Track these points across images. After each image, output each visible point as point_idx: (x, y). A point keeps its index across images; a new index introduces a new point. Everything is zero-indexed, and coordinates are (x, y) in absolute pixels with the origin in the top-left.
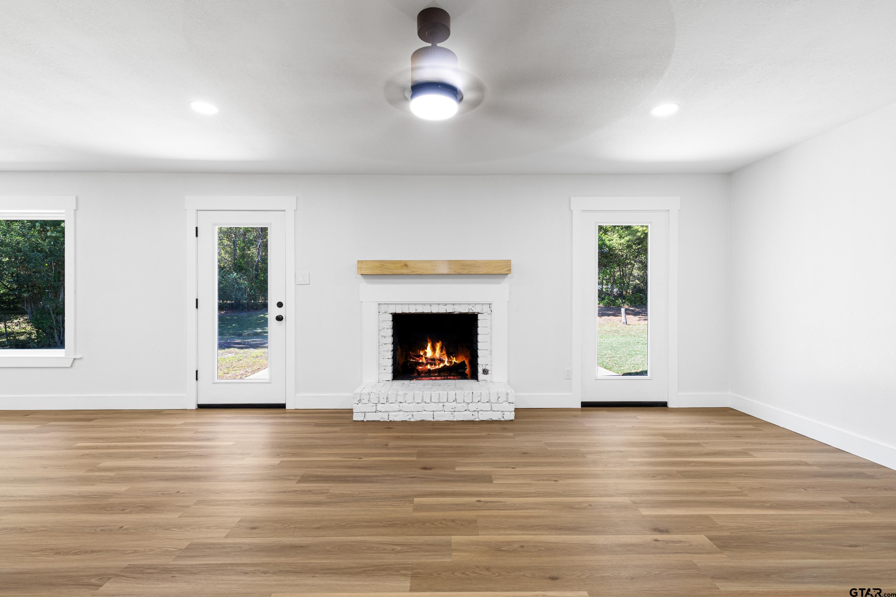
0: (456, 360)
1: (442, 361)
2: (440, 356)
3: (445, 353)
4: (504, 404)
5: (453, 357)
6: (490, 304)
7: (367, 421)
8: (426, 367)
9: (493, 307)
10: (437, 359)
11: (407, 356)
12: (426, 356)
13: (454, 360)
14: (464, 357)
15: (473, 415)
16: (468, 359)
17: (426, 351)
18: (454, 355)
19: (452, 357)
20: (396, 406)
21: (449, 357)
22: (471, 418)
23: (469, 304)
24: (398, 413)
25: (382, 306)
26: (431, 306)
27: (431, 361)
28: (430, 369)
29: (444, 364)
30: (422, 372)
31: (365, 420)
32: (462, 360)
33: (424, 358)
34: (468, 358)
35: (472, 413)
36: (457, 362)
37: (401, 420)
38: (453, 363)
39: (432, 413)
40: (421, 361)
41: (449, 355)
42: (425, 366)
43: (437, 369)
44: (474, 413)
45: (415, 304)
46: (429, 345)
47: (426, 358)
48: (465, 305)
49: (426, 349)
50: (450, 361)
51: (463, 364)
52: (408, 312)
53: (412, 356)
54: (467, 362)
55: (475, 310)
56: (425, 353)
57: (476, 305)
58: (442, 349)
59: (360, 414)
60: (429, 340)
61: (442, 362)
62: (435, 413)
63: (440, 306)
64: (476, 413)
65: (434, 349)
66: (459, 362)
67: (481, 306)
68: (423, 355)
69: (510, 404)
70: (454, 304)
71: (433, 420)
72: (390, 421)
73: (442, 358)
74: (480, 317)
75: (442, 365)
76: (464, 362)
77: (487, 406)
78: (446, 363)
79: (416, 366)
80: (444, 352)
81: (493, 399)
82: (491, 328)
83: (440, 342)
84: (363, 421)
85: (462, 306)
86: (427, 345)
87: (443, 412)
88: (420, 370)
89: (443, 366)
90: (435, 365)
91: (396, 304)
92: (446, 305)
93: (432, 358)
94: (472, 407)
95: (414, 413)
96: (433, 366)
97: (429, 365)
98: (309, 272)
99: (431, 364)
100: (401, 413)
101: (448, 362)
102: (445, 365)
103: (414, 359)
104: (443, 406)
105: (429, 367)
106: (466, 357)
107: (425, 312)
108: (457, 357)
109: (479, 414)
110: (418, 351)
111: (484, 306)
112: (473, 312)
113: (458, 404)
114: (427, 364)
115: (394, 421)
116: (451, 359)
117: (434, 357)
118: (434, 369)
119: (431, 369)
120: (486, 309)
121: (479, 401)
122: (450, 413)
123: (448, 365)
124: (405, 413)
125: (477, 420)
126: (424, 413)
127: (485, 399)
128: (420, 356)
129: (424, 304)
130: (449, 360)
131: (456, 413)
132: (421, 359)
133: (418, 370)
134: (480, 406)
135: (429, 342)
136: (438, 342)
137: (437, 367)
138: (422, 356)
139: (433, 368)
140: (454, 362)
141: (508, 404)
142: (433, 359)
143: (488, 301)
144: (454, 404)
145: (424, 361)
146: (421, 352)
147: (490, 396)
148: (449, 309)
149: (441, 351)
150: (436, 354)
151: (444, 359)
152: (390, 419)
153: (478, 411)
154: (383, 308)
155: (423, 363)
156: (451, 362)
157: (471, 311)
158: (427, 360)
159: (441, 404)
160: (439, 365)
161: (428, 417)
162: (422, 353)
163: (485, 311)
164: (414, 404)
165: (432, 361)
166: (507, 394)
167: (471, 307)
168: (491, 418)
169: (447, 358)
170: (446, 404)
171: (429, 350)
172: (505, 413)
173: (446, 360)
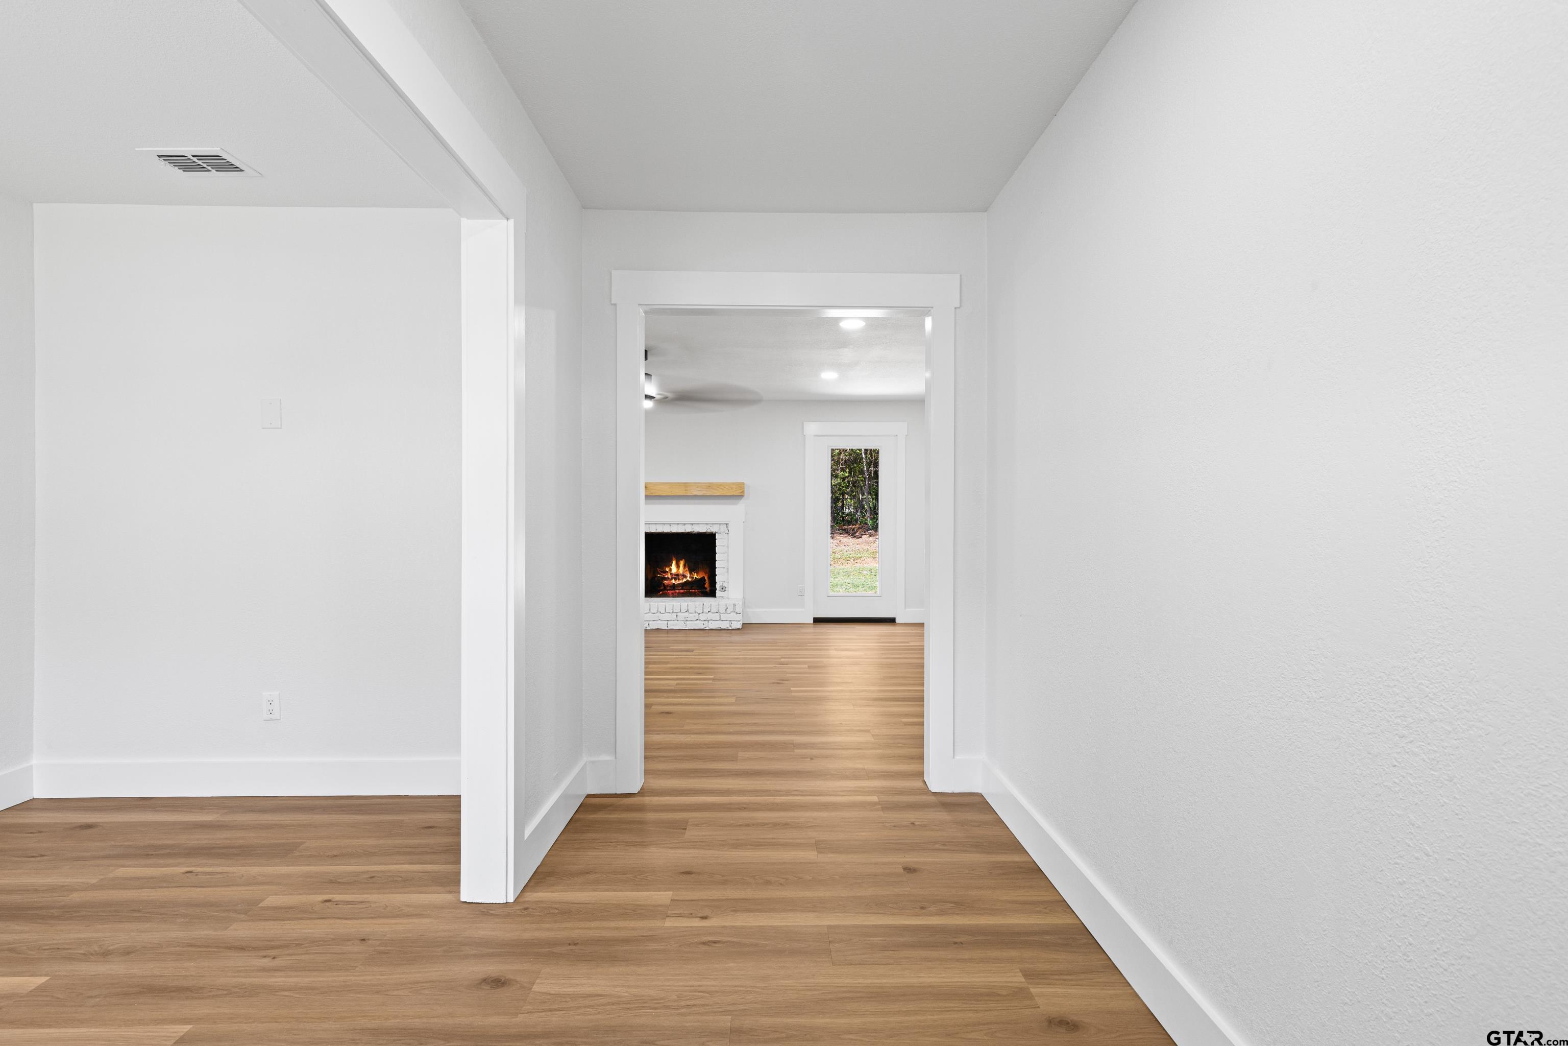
0: (698, 575)
1: (685, 576)
2: (683, 572)
4: (732, 614)
5: (694, 573)
6: (727, 524)
8: (671, 581)
9: (729, 526)
10: (681, 575)
11: (655, 572)
12: (671, 572)
13: (695, 576)
14: (704, 573)
15: (703, 624)
16: (708, 575)
18: (695, 570)
19: (693, 573)
21: (691, 573)
22: (702, 627)
23: (706, 524)
26: (670, 525)
27: (675, 577)
28: (674, 583)
30: (668, 585)
32: (702, 575)
33: (669, 574)
35: (702, 622)
38: (694, 578)
39: (667, 622)
40: (666, 576)
41: (691, 571)
43: (681, 583)
44: (704, 622)
45: (657, 523)
46: (674, 563)
47: (671, 574)
48: (703, 525)
49: (671, 566)
50: (692, 576)
51: (703, 579)
52: (650, 531)
53: (660, 572)
54: (706, 578)
55: (713, 529)
56: (670, 570)
57: (714, 525)
58: (685, 566)
60: (674, 558)
61: (685, 578)
62: (670, 622)
63: (679, 525)
65: (678, 566)
66: (699, 579)
67: (718, 525)
69: (737, 614)
70: (692, 524)
71: (667, 629)
74: (717, 536)
75: (685, 580)
76: (703, 577)
77: (716, 616)
78: (688, 578)
79: (663, 581)
80: (687, 569)
81: (722, 610)
82: (728, 547)
83: (683, 560)
85: (701, 525)
86: (672, 563)
87: (676, 622)
88: (666, 584)
90: (679, 580)
92: (685, 524)
93: (676, 573)
94: (703, 617)
95: (650, 622)
99: (676, 579)
101: (690, 577)
102: (688, 580)
103: (661, 575)
104: (677, 616)
105: (673, 581)
106: (706, 572)
107: (665, 531)
108: (698, 572)
109: (710, 624)
110: (665, 566)
111: (721, 526)
112: (711, 531)
113: (689, 614)
114: (672, 579)
116: (692, 574)
117: (678, 573)
118: (678, 586)
119: (676, 585)
120: (723, 528)
121: (708, 612)
122: (683, 622)
123: (690, 580)
125: (707, 628)
126: (659, 622)
127: (714, 610)
128: (666, 572)
129: (664, 524)
131: (688, 622)
132: (667, 574)
133: (664, 584)
134: (710, 616)
135: (673, 560)
136: (682, 560)
137: (681, 582)
138: (668, 572)
139: (677, 582)
141: (735, 614)
142: (677, 575)
143: (725, 521)
144: (687, 614)
145: (669, 576)
146: (667, 568)
147: (718, 607)
148: (688, 529)
149: (684, 568)
150: (680, 570)
153: (708, 621)
155: (668, 578)
156: (693, 578)
157: (709, 531)
158: (672, 576)
159: (675, 614)
160: (683, 580)
161: (663, 626)
162: (667, 570)
163: (722, 531)
164: (650, 614)
165: (677, 576)
166: (735, 605)
167: (708, 527)
168: (719, 627)
169: (689, 574)
170: (678, 614)
171: (674, 569)
172: (733, 622)
173: (688, 575)
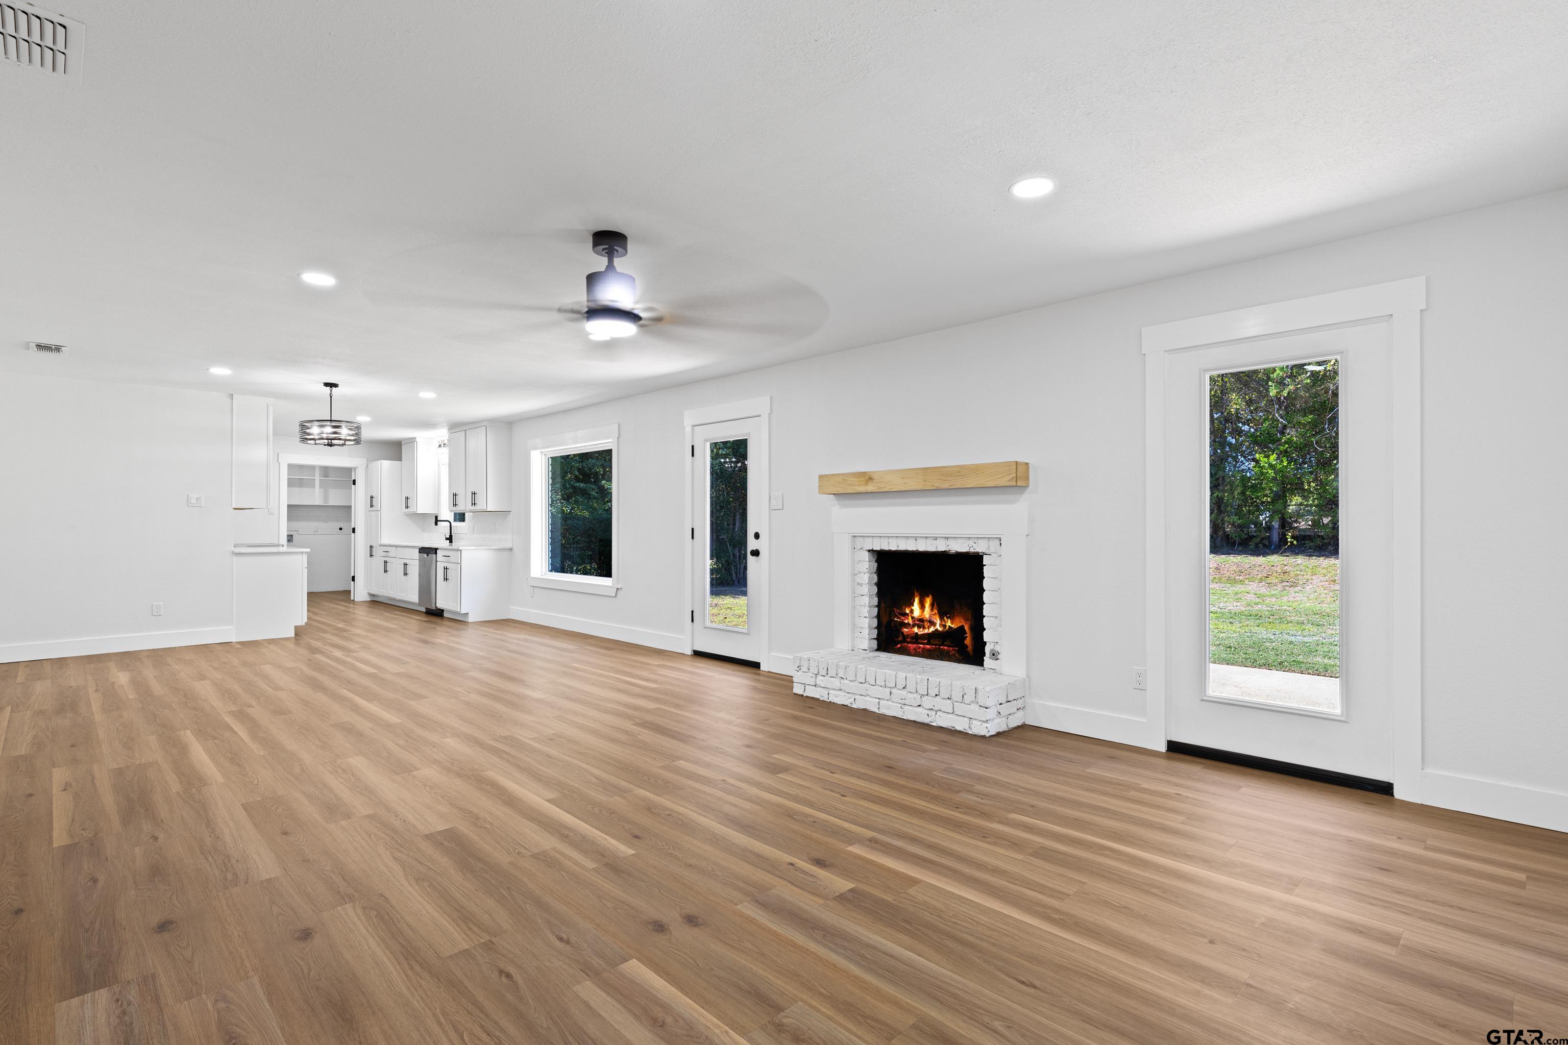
0: (952, 624)
1: (932, 623)
2: (930, 616)
3: (937, 612)
4: (973, 706)
5: (947, 618)
6: (998, 539)
7: (806, 696)
8: (913, 629)
9: (1002, 542)
10: (927, 621)
11: (891, 614)
12: (913, 615)
13: (949, 624)
14: (963, 621)
15: (928, 715)
16: (970, 623)
17: (913, 608)
18: (948, 616)
19: (945, 618)
20: (836, 683)
21: (941, 618)
22: (926, 720)
23: (969, 538)
24: (838, 693)
25: (857, 539)
26: (916, 540)
27: (918, 622)
28: (917, 633)
29: (935, 628)
30: (908, 636)
31: (805, 695)
32: (960, 625)
33: (910, 618)
34: (968, 620)
35: (927, 712)
36: (953, 626)
37: (842, 703)
38: (947, 628)
39: (878, 700)
40: (906, 621)
41: (942, 615)
42: (911, 628)
43: (926, 634)
44: (929, 712)
45: (897, 537)
46: (917, 600)
47: (913, 618)
48: (963, 540)
49: (913, 606)
50: (944, 624)
51: (963, 630)
52: (888, 549)
53: (896, 613)
54: (966, 628)
55: (978, 548)
56: (912, 611)
57: (980, 541)
58: (932, 605)
59: (800, 685)
60: (916, 594)
61: (932, 625)
62: (881, 702)
63: (928, 540)
64: (934, 713)
65: (922, 607)
66: (956, 627)
67: (986, 541)
68: (910, 614)
69: (981, 708)
70: (947, 538)
71: (878, 712)
72: (830, 702)
73: (932, 618)
74: (986, 560)
75: (932, 629)
76: (962, 627)
77: (947, 706)
78: (938, 627)
79: (901, 627)
80: (935, 611)
81: (957, 696)
82: (1001, 579)
83: (930, 596)
84: (803, 695)
85: (959, 541)
86: (914, 601)
87: (890, 703)
88: (905, 634)
89: (934, 630)
90: (924, 628)
91: (873, 536)
92: (936, 538)
93: (920, 618)
94: (927, 702)
95: (857, 697)
96: (921, 630)
97: (916, 627)
98: (783, 493)
99: (919, 627)
100: (842, 693)
101: (941, 625)
102: (937, 630)
103: (898, 618)
104: (890, 694)
105: (916, 630)
106: (966, 620)
107: (909, 549)
108: (952, 619)
109: (937, 716)
110: (904, 607)
111: (990, 542)
112: (975, 551)
113: (909, 694)
114: (914, 626)
115: (834, 703)
116: (945, 621)
117: (922, 617)
118: (923, 634)
119: (919, 633)
120: (993, 546)
121: (936, 695)
122: (900, 705)
123: (940, 629)
124: (846, 694)
125: (934, 724)
127: (945, 694)
128: (906, 615)
129: (907, 538)
130: (941, 622)
131: (906, 707)
132: (907, 618)
133: (903, 633)
134: (939, 703)
135: (917, 596)
136: (928, 597)
137: (926, 631)
138: (908, 614)
139: (921, 632)
140: (949, 626)
141: (977, 708)
142: (921, 620)
143: (994, 533)
144: (904, 692)
145: (911, 622)
146: (907, 609)
147: (951, 690)
148: (942, 546)
149: (932, 610)
150: (925, 613)
151: (935, 621)
152: (830, 700)
153: (936, 711)
154: (859, 543)
155: (908, 624)
156: (945, 626)
157: (972, 550)
158: (914, 621)
159: (888, 690)
160: (929, 629)
161: (873, 706)
162: (907, 611)
163: (992, 550)
164: (857, 683)
165: (921, 623)
167: (971, 543)
168: (953, 725)
169: (938, 620)
170: (894, 691)
171: (916, 607)
172: (974, 722)
173: (938, 622)
